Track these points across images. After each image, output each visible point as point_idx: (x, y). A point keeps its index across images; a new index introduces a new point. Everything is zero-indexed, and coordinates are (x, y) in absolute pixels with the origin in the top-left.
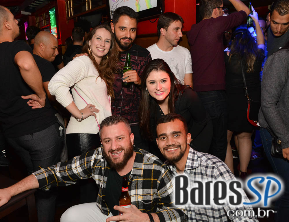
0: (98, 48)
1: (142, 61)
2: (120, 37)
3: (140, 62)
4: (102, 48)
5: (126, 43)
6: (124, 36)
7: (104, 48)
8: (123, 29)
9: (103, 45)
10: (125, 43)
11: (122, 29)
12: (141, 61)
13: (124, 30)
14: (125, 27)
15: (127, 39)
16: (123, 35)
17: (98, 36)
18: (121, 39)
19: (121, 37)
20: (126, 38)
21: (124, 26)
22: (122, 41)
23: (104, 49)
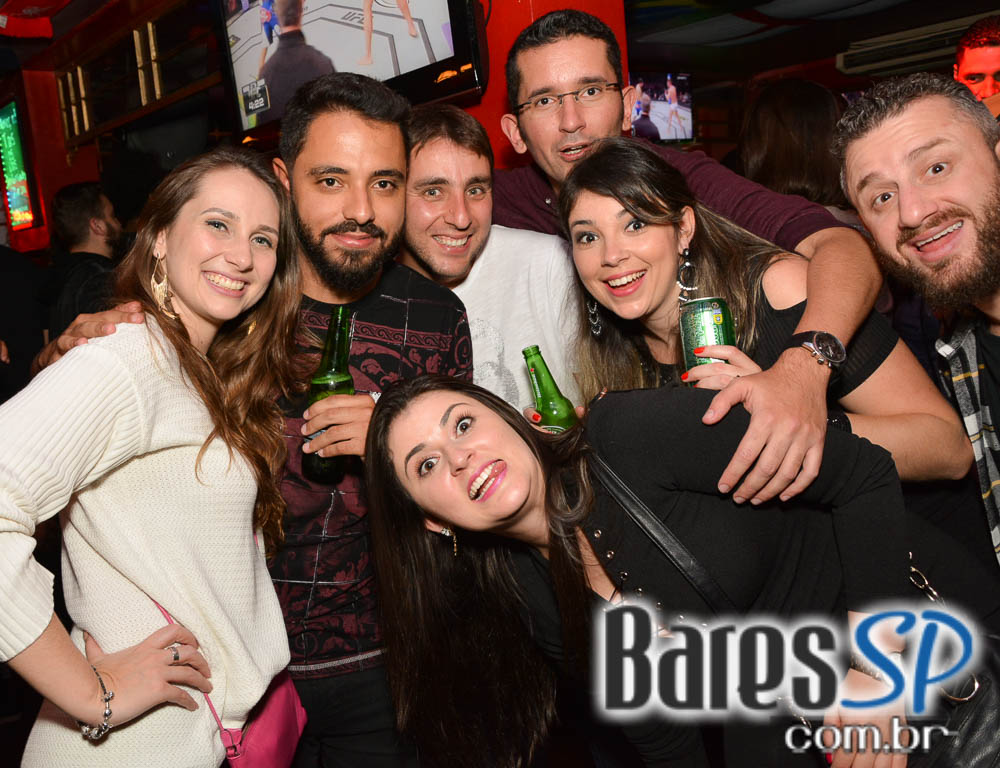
0: (216, 273)
1: (432, 354)
2: (320, 223)
3: (423, 361)
4: (240, 275)
5: (354, 255)
6: (339, 219)
7: (245, 276)
8: (330, 182)
9: (244, 262)
10: (346, 254)
11: (327, 180)
12: (425, 355)
13: (336, 184)
14: (340, 171)
15: (354, 230)
16: (336, 214)
17: (214, 210)
18: (325, 234)
19: (327, 225)
20: (350, 225)
21: (335, 166)
22: (330, 242)
23: (246, 283)
